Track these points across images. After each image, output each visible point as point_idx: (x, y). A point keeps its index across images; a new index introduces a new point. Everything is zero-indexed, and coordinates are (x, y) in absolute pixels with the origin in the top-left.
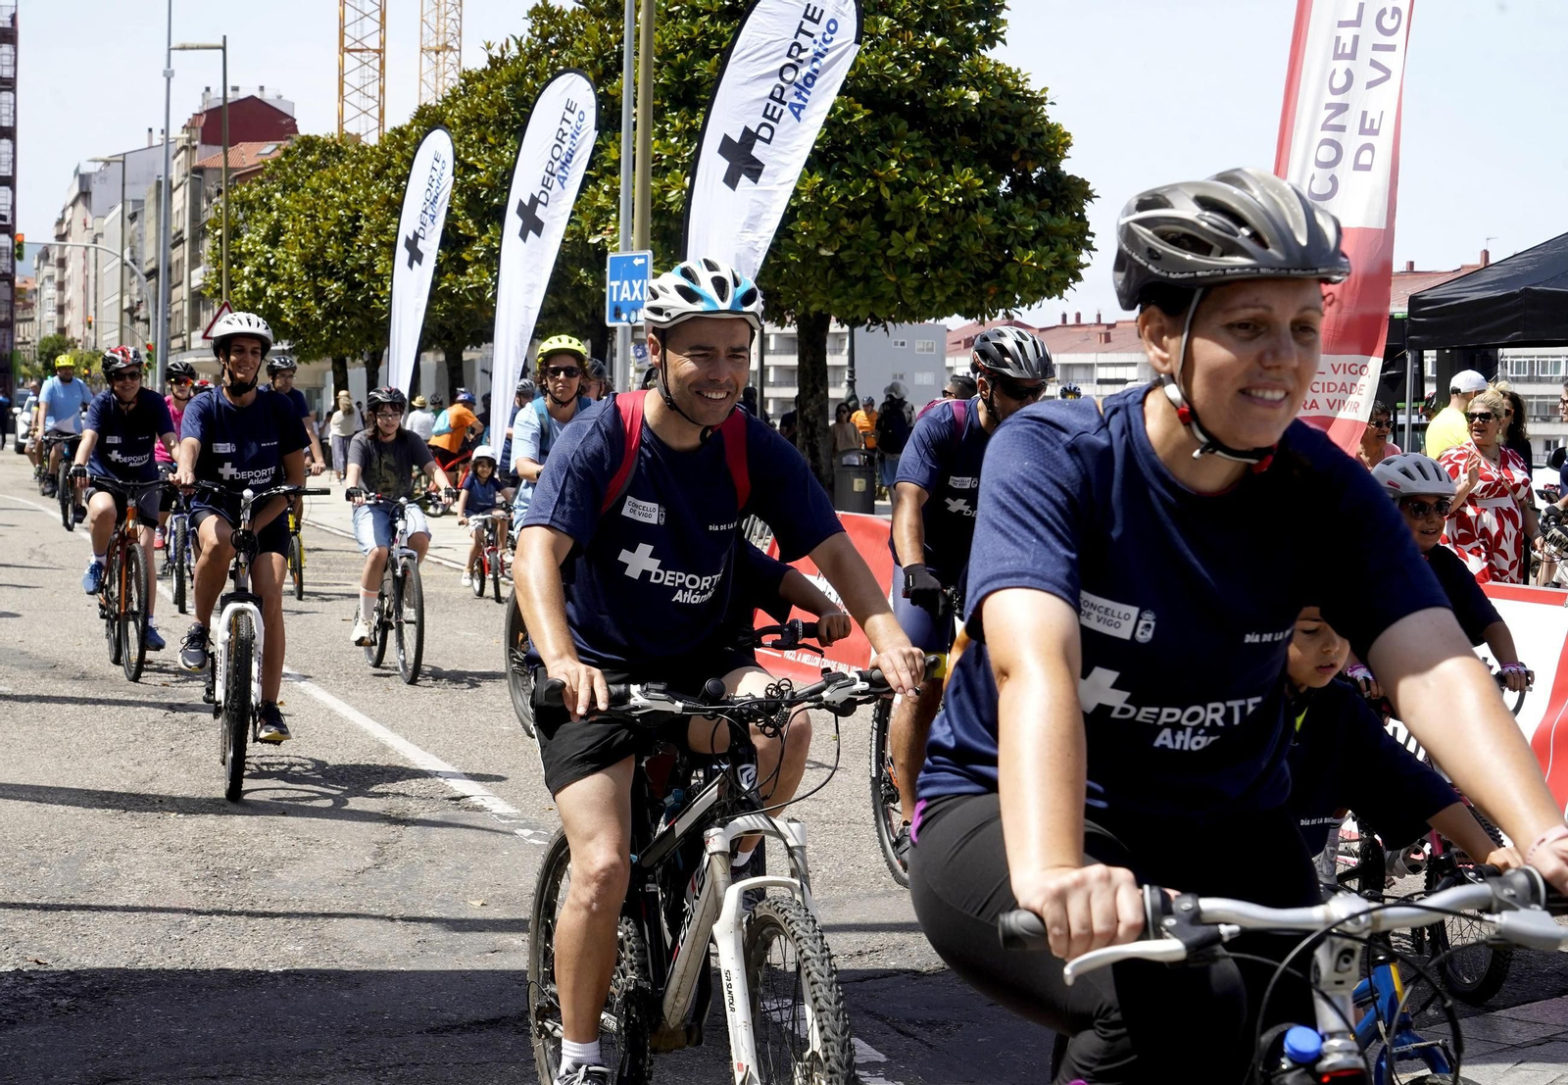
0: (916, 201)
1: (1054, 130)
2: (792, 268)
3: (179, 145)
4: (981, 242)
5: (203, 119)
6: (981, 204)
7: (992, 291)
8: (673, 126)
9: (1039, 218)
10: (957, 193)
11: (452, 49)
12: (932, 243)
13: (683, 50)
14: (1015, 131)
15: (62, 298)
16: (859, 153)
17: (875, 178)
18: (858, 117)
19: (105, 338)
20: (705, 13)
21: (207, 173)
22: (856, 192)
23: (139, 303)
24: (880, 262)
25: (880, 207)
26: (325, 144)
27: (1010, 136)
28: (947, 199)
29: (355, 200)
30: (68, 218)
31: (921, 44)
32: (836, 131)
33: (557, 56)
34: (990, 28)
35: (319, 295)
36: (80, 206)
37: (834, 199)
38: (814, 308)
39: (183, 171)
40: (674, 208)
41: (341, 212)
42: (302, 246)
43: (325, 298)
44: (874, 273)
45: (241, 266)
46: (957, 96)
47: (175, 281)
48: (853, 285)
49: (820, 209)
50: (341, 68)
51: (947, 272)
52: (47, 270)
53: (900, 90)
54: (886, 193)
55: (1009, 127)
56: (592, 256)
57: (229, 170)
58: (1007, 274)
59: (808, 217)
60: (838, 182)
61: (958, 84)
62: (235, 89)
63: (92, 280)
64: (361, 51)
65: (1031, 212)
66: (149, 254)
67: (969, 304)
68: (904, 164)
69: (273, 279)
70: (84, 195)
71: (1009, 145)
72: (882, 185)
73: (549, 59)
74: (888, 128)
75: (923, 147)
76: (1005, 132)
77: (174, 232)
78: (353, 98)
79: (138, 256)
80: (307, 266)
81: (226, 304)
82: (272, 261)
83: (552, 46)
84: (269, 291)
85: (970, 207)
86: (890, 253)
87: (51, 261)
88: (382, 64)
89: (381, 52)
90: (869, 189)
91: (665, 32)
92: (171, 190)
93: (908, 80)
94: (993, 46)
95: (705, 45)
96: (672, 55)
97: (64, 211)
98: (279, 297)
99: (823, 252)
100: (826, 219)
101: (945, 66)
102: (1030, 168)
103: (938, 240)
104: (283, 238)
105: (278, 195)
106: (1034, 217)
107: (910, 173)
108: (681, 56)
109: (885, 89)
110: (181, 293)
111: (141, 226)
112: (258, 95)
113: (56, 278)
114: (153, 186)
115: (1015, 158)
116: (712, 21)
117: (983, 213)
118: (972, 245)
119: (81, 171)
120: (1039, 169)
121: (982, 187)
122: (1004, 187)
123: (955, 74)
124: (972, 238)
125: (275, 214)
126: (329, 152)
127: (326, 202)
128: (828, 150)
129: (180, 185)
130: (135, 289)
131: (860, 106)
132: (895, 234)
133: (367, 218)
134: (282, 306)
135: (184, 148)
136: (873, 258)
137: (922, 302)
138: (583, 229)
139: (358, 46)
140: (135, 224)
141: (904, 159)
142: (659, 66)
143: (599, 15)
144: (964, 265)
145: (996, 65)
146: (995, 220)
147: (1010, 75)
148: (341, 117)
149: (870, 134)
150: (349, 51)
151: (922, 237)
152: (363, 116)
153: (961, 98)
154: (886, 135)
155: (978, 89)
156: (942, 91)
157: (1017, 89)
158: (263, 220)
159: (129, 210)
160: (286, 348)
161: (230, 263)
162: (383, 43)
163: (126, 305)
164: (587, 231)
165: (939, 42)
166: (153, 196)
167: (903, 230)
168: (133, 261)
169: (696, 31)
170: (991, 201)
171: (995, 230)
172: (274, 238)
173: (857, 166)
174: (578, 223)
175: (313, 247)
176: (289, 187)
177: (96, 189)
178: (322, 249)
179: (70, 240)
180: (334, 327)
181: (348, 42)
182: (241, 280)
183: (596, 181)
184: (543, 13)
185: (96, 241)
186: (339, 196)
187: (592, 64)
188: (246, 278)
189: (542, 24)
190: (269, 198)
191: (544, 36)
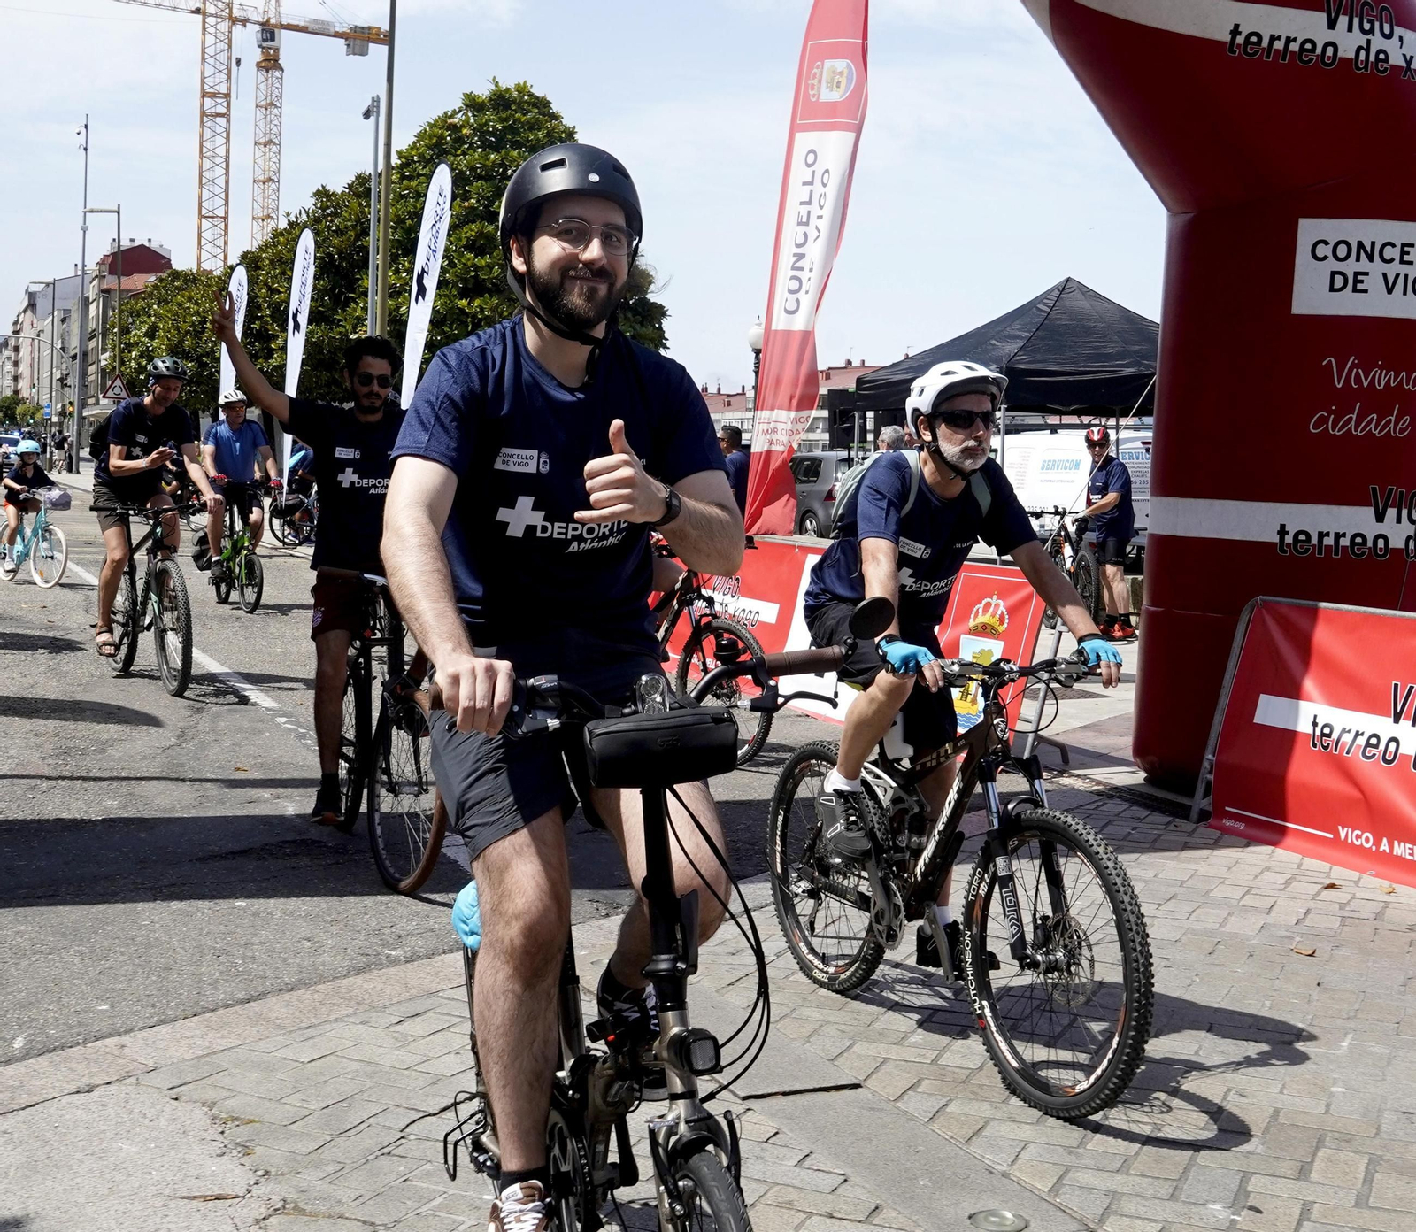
3: (94, 275)
5: (110, 259)
8: (403, 266)
11: (272, 218)
15: (16, 372)
21: (112, 294)
23: (66, 374)
26: (186, 275)
30: (21, 320)
33: (331, 222)
36: (29, 313)
39: (96, 291)
41: (194, 318)
42: (169, 339)
45: (130, 352)
47: (90, 361)
50: (200, 227)
52: (7, 352)
57: (128, 291)
62: (132, 240)
63: (36, 360)
64: (213, 217)
65: (629, 324)
66: (74, 344)
70: (32, 306)
73: (326, 223)
77: (91, 330)
78: (207, 247)
79: (66, 346)
81: (119, 376)
82: (150, 349)
87: (9, 346)
88: (226, 226)
89: (225, 218)
92: (90, 302)
96: (403, 221)
97: (18, 316)
104: (157, 334)
105: (155, 307)
108: (409, 222)
110: (95, 369)
111: (70, 325)
112: (147, 244)
113: (12, 359)
114: (78, 301)
119: (30, 290)
120: (634, 298)
125: (153, 318)
126: (189, 280)
127: (185, 311)
129: (94, 300)
135: (97, 277)
139: (211, 214)
140: (65, 324)
142: (395, 229)
143: (358, 195)
148: (199, 259)
152: (214, 258)
158: (145, 322)
159: (62, 316)
161: (122, 350)
162: (227, 213)
166: (77, 307)
172: (151, 334)
174: (344, 327)
175: (176, 340)
176: (162, 302)
177: (40, 302)
178: (181, 341)
179: (22, 335)
180: (190, 391)
181: (204, 212)
182: (130, 361)
183: (354, 300)
184: (322, 194)
185: (39, 336)
186: (193, 308)
187: (354, 227)
188: (134, 359)
189: (322, 201)
190: (150, 308)
191: (323, 209)
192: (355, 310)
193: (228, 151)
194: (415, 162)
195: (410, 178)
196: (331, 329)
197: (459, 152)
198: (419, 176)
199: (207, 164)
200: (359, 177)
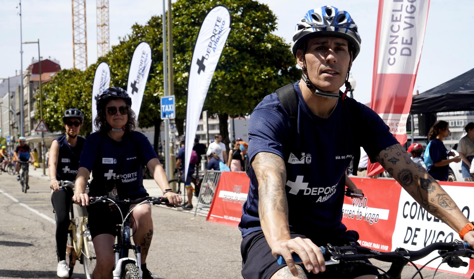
0: (253, 78)
2: (217, 100)
3: (25, 75)
5: (32, 67)
6: (273, 78)
8: (178, 58)
10: (265, 76)
11: (106, 43)
12: (259, 91)
13: (180, 35)
14: (282, 56)
16: (235, 64)
17: (241, 72)
18: (235, 53)
19: (4, 134)
20: (186, 24)
21: (34, 83)
22: (235, 76)
23: (15, 123)
24: (243, 97)
25: (242, 80)
26: (70, 71)
27: (281, 57)
28: (263, 77)
29: (80, 87)
31: (252, 30)
32: (228, 58)
33: (141, 40)
34: (273, 25)
37: (228, 79)
38: (224, 112)
39: (27, 82)
40: (179, 84)
41: (76, 91)
42: (65, 102)
44: (242, 100)
45: (46, 109)
46: (264, 46)
47: (25, 115)
48: (235, 105)
49: (224, 82)
50: (74, 49)
53: (247, 45)
54: (244, 76)
55: (280, 55)
56: (154, 100)
57: (41, 81)
59: (221, 84)
60: (229, 73)
61: (264, 42)
64: (80, 44)
65: (289, 80)
66: (17, 108)
68: (249, 67)
69: (56, 111)
71: (281, 60)
72: (243, 74)
74: (244, 56)
75: (255, 62)
76: (280, 57)
77: (25, 101)
78: (78, 58)
79: (14, 109)
81: (42, 120)
82: (55, 107)
83: (139, 37)
84: (55, 116)
85: (270, 79)
86: (246, 94)
88: (86, 47)
89: (86, 44)
90: (239, 75)
91: (174, 30)
92: (23, 88)
93: (249, 42)
94: (274, 30)
95: (187, 34)
96: (177, 37)
98: (58, 118)
99: (226, 95)
100: (226, 85)
101: (260, 37)
102: (287, 67)
103: (261, 90)
104: (58, 100)
105: (56, 87)
107: (251, 70)
108: (179, 37)
109: (242, 45)
110: (28, 119)
111: (14, 99)
112: (48, 59)
114: (18, 87)
115: (282, 64)
116: (189, 26)
117: (274, 81)
120: (290, 67)
121: (273, 73)
122: (279, 73)
123: (263, 39)
124: (271, 89)
125: (56, 93)
126: (71, 74)
127: (71, 88)
128: (226, 64)
129: (26, 87)
130: (13, 119)
132: (247, 88)
133: (84, 92)
135: (27, 75)
136: (241, 96)
138: (151, 92)
139: (79, 42)
140: (13, 99)
141: (249, 66)
143: (153, 27)
145: (275, 36)
146: (278, 83)
147: (280, 39)
148: (74, 64)
149: (238, 58)
150: (76, 44)
151: (256, 89)
152: (81, 64)
153: (266, 47)
154: (243, 59)
155: (270, 43)
156: (260, 45)
157: (282, 43)
158: (52, 95)
159: (11, 95)
161: (43, 108)
162: (86, 41)
163: (11, 123)
164: (153, 92)
165: (258, 30)
166: (18, 90)
167: (250, 87)
168: (13, 109)
169: (184, 29)
170: (276, 77)
172: (56, 100)
173: (235, 68)
174: (150, 90)
175: (68, 102)
176: (60, 84)
178: (71, 102)
181: (75, 41)
182: (46, 113)
183: (154, 77)
184: (136, 27)
186: (75, 86)
188: (48, 112)
189: (136, 30)
190: (54, 88)
191: (137, 34)
192: (154, 82)
193: (85, 12)
194: (180, 8)
195: (179, 16)
197: (201, 2)
198: (183, 15)
199: (76, 18)
200: (153, 18)
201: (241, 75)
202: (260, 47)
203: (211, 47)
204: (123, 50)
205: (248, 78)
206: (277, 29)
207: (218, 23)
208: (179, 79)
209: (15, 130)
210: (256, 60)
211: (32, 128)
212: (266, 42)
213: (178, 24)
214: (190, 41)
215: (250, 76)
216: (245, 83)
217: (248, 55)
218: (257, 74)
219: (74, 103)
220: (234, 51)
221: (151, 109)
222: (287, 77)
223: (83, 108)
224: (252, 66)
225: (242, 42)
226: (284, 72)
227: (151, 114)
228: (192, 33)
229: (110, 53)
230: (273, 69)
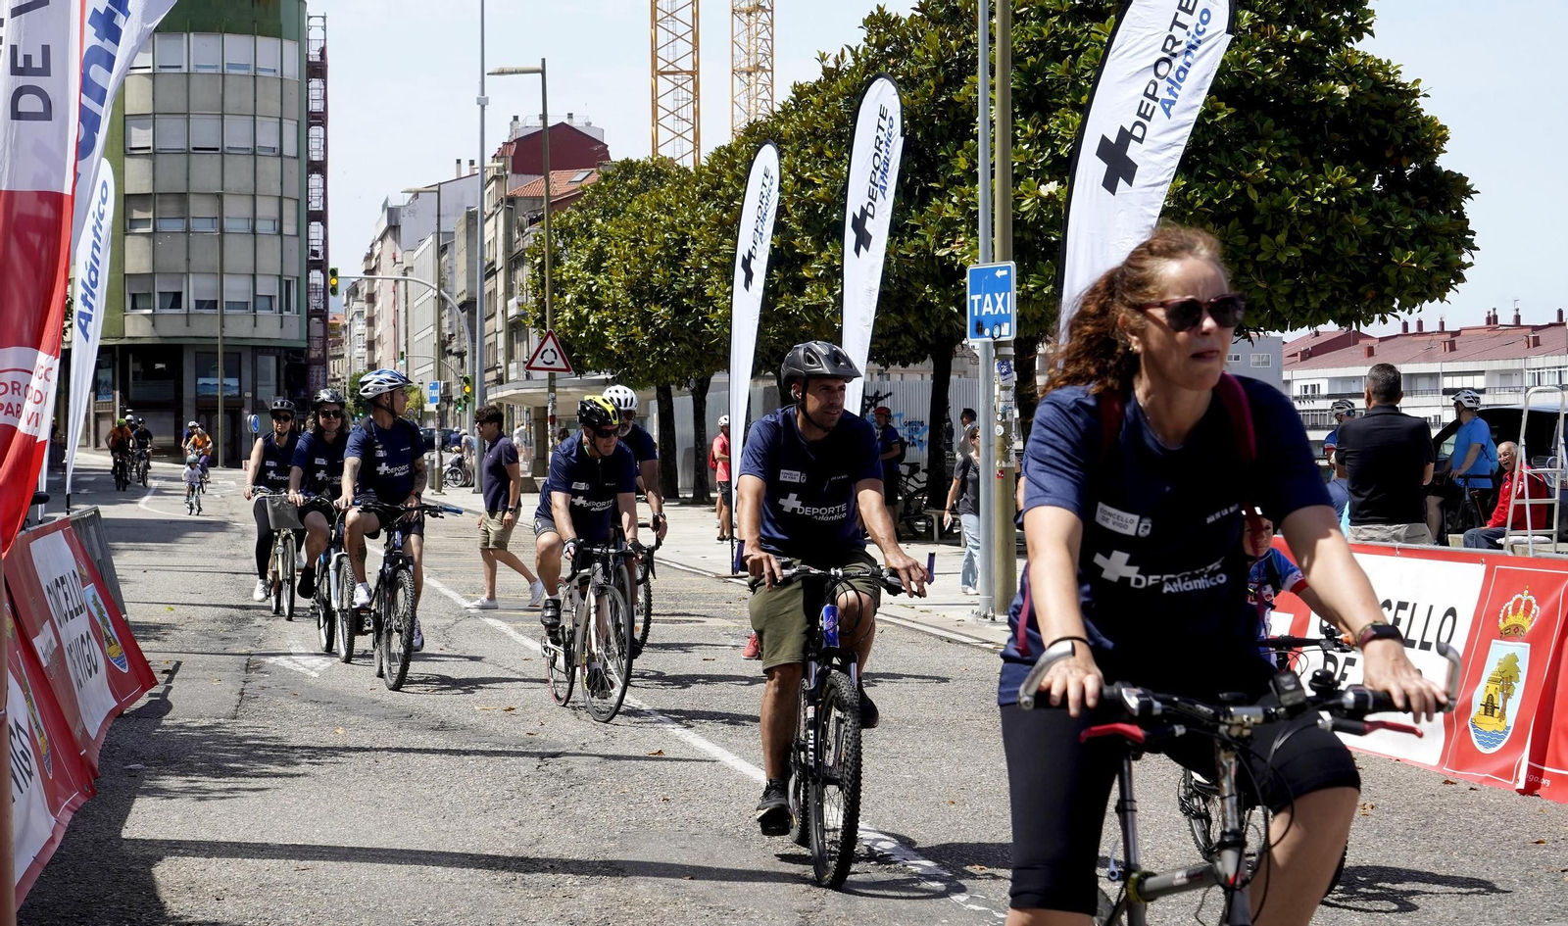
0: (1286, 203)
1: (1429, 122)
3: (492, 174)
4: (1357, 243)
5: (513, 148)
6: (1354, 203)
7: (1370, 296)
8: (1024, 131)
9: (1416, 216)
10: (1329, 193)
11: (763, 70)
12: (1304, 247)
13: (1033, 53)
14: (1389, 126)
15: (372, 334)
16: (1223, 154)
17: (1240, 179)
18: (1221, 116)
19: (417, 373)
20: (1055, 13)
21: (521, 204)
22: (1221, 194)
23: (451, 336)
24: (1250, 268)
25: (1247, 210)
27: (1383, 131)
28: (1319, 199)
29: (682, 222)
30: (376, 253)
31: (1284, 38)
33: (895, 66)
34: (1357, 19)
35: (646, 321)
36: (389, 240)
37: (1199, 203)
39: (495, 200)
41: (667, 235)
42: (627, 272)
43: (652, 324)
45: (562, 295)
46: (1325, 91)
47: (489, 311)
49: (1184, 214)
50: (654, 91)
51: (1321, 276)
52: (356, 306)
53: (1265, 87)
54: (1254, 195)
55: (1382, 122)
56: (937, 271)
58: (1385, 276)
60: (1203, 186)
61: (1325, 79)
63: (402, 314)
64: (674, 73)
65: (1408, 211)
66: (460, 285)
67: (1344, 310)
68: (1272, 164)
69: (597, 306)
70: (393, 229)
71: (1382, 141)
72: (1250, 187)
73: (887, 69)
74: (1253, 127)
75: (1292, 146)
76: (1376, 127)
77: (486, 263)
78: (667, 121)
79: (449, 289)
80: (633, 292)
81: (550, 333)
82: (594, 288)
83: (889, 55)
84: (592, 319)
85: (1343, 207)
86: (1259, 258)
87: (360, 297)
88: (697, 86)
89: (694, 74)
90: (1235, 191)
93: (1273, 76)
94: (1359, 38)
95: (1056, 47)
97: (372, 245)
98: (602, 325)
101: (1311, 60)
102: (1405, 165)
103: (1310, 243)
104: (604, 265)
105: (599, 221)
106: (1412, 215)
107: (1278, 173)
108: (1031, 59)
109: (1249, 86)
110: (497, 324)
111: (452, 257)
112: (567, 122)
113: (366, 314)
114: (463, 217)
115: (1388, 154)
116: (1063, 22)
117: (1358, 214)
118: (1348, 248)
119: (390, 205)
120: (1413, 165)
121: (1355, 185)
122: (1376, 186)
123: (1322, 68)
124: (1346, 240)
125: (596, 240)
126: (650, 176)
127: (651, 226)
129: (492, 215)
131: (1223, 105)
132: (1264, 238)
133: (694, 241)
134: (606, 334)
135: (494, 178)
137: (1295, 309)
138: (927, 244)
139: (671, 68)
140: (446, 256)
141: (1271, 159)
143: (938, 21)
144: (1338, 269)
145: (1365, 57)
146: (1371, 221)
147: (1381, 67)
148: (655, 141)
149: (1234, 133)
150: (662, 74)
151: (1294, 240)
152: (678, 140)
153: (1330, 93)
154: (1253, 135)
155: (1347, 83)
156: (1310, 87)
157: (1389, 82)
158: (584, 246)
159: (442, 243)
160: (610, 377)
161: (552, 292)
162: (696, 65)
164: (931, 245)
165: (1303, 35)
166: (463, 227)
167: (1273, 234)
168: (446, 291)
169: (1046, 32)
170: (1364, 200)
171: (1370, 231)
172: (595, 264)
173: (1223, 168)
174: (922, 237)
175: (638, 272)
176: (609, 212)
177: (405, 223)
178: (648, 274)
179: (379, 275)
180: (661, 354)
181: (660, 65)
182: (563, 309)
183: (941, 193)
184: (878, 21)
185: (405, 274)
186: (665, 220)
187: (933, 72)
188: (568, 306)
189: (878, 33)
190: (590, 224)
191: (881, 46)
192: (940, 209)
196: (901, 242)
201: (1244, 191)
202: (1310, 96)
203: (1153, 97)
204: (834, 99)
205: (1265, 201)
206: (1371, 33)
207: (1183, 17)
208: (1027, 204)
209: (453, 361)
210: (1297, 141)
211: (510, 355)
212: (1333, 78)
213: (1028, 12)
214: (1068, 72)
215: (1272, 194)
216: (1256, 221)
217: (1270, 123)
218: (1298, 188)
219: (657, 277)
220: (1220, 110)
221: (926, 304)
222: (1404, 202)
223: (689, 293)
224: (1283, 158)
225: (1250, 77)
226: (1394, 184)
227: (927, 322)
228: (1076, 45)
229: (785, 109)
230: (1354, 173)
